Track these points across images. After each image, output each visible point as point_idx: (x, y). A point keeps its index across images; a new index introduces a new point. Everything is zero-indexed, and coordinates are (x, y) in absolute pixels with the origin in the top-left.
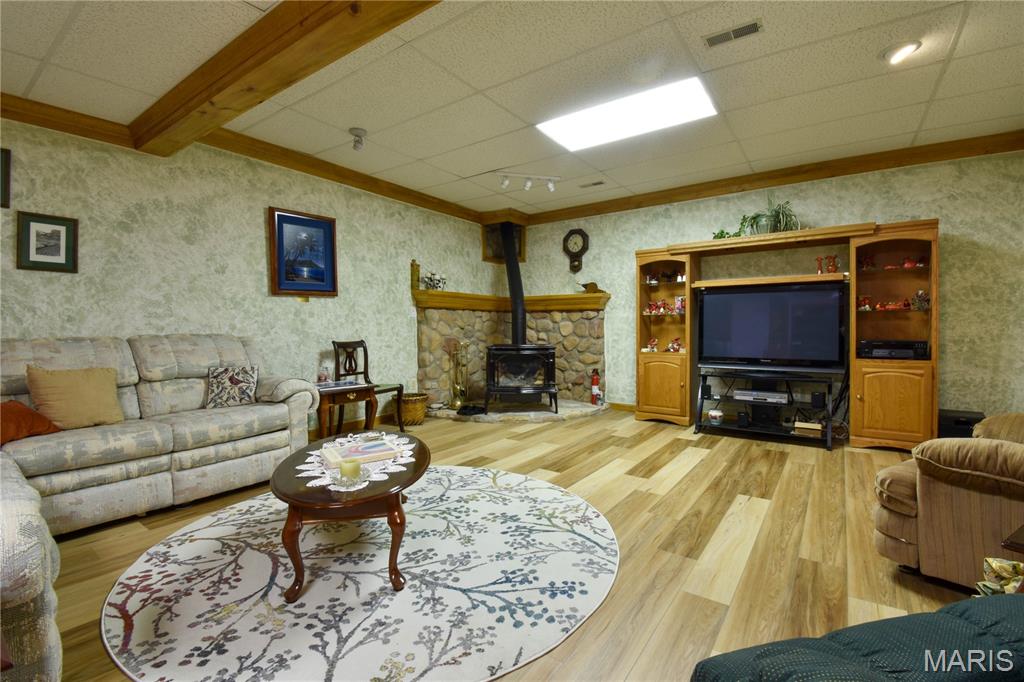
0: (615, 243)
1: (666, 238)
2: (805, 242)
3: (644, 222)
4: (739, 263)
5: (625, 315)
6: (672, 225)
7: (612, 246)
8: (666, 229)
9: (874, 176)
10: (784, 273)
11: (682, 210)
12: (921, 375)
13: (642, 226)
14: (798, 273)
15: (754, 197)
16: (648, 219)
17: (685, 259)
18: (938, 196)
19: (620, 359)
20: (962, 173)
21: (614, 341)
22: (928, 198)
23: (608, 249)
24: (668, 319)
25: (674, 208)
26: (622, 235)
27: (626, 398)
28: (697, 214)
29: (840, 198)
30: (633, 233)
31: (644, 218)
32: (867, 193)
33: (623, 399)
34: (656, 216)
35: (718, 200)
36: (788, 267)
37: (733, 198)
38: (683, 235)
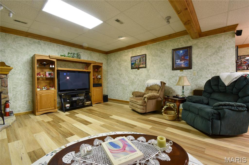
0: (14, 47)
1: (39, 51)
2: (82, 62)
3: (29, 43)
4: (63, 64)
5: (20, 77)
6: (41, 48)
7: (12, 48)
8: (39, 48)
9: (89, 52)
10: (74, 68)
11: (45, 44)
12: (101, 89)
13: (28, 44)
14: (77, 69)
15: (67, 48)
16: (31, 42)
17: (55, 60)
18: (97, 58)
19: (17, 95)
20: (100, 56)
21: (14, 88)
22: (96, 59)
23: (10, 49)
24: (41, 79)
25: (42, 42)
26: (18, 45)
27: (21, 110)
28: (50, 47)
29: (84, 54)
30: (24, 45)
31: (29, 42)
32: (88, 55)
33: (19, 111)
34: (35, 42)
35: (57, 45)
36: (75, 67)
37: (61, 46)
38: (45, 52)
